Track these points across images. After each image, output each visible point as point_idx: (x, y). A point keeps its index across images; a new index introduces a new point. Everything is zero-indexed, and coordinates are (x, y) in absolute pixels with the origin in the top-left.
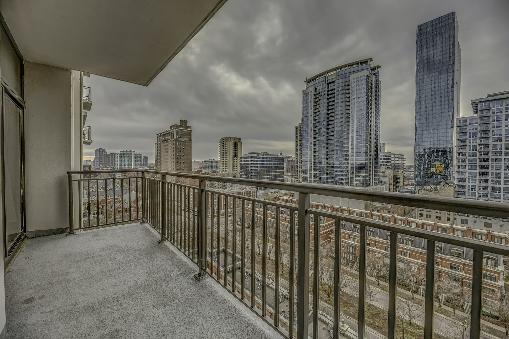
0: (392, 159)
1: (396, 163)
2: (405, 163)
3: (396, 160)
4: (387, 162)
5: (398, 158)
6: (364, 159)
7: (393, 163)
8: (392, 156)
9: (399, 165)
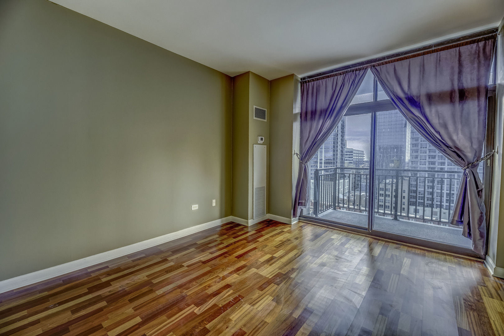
0: (354, 155)
1: (357, 159)
2: (364, 159)
3: (357, 156)
4: (350, 157)
5: (359, 154)
6: (332, 155)
7: (355, 159)
8: (354, 151)
9: (360, 160)
